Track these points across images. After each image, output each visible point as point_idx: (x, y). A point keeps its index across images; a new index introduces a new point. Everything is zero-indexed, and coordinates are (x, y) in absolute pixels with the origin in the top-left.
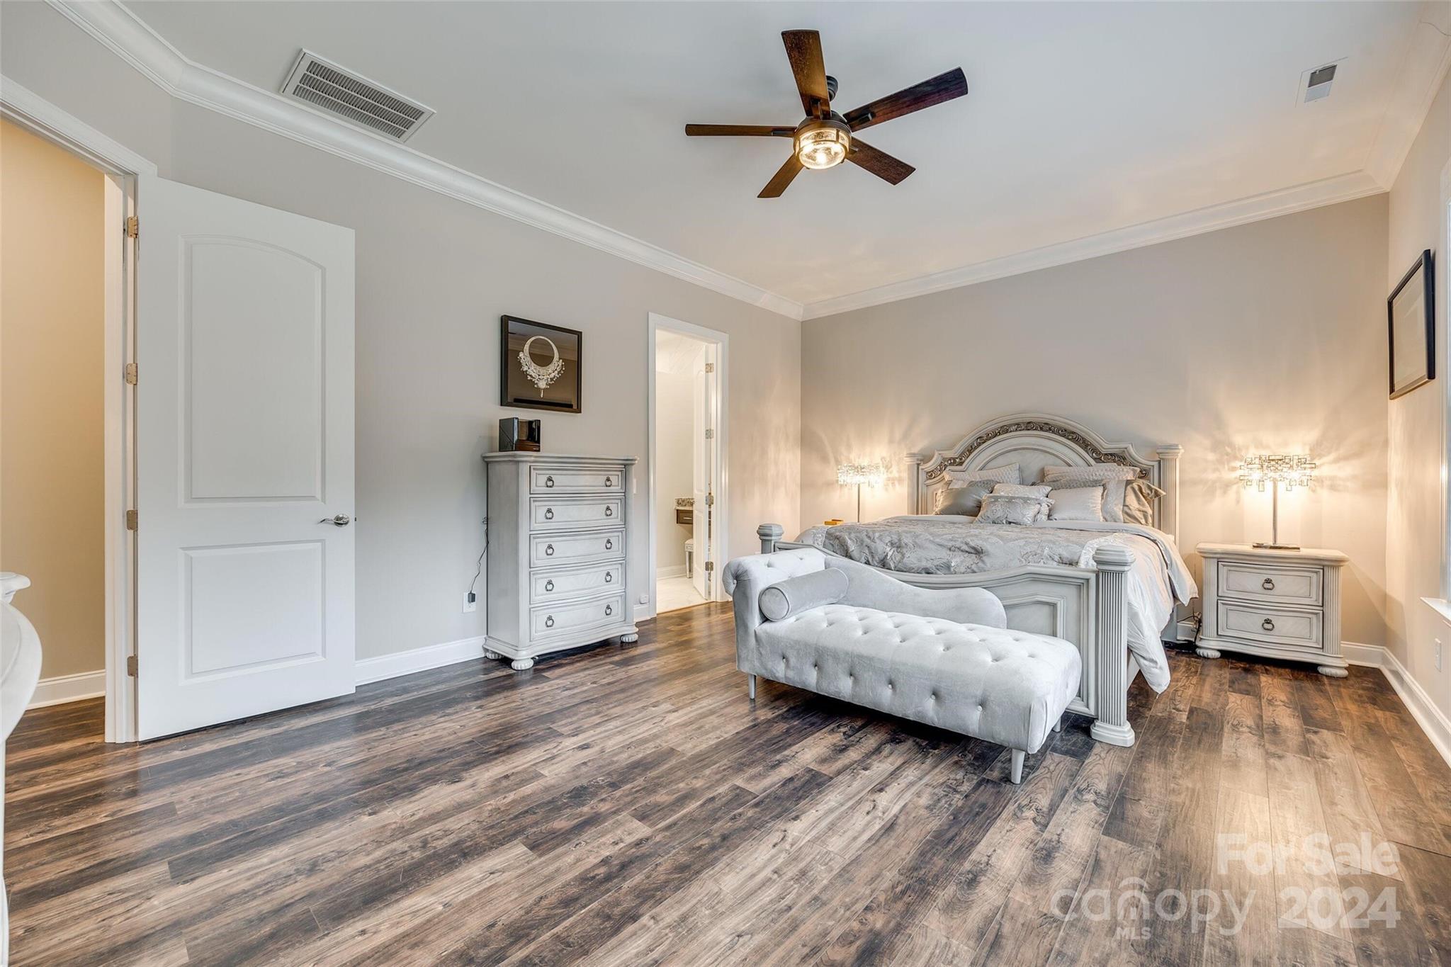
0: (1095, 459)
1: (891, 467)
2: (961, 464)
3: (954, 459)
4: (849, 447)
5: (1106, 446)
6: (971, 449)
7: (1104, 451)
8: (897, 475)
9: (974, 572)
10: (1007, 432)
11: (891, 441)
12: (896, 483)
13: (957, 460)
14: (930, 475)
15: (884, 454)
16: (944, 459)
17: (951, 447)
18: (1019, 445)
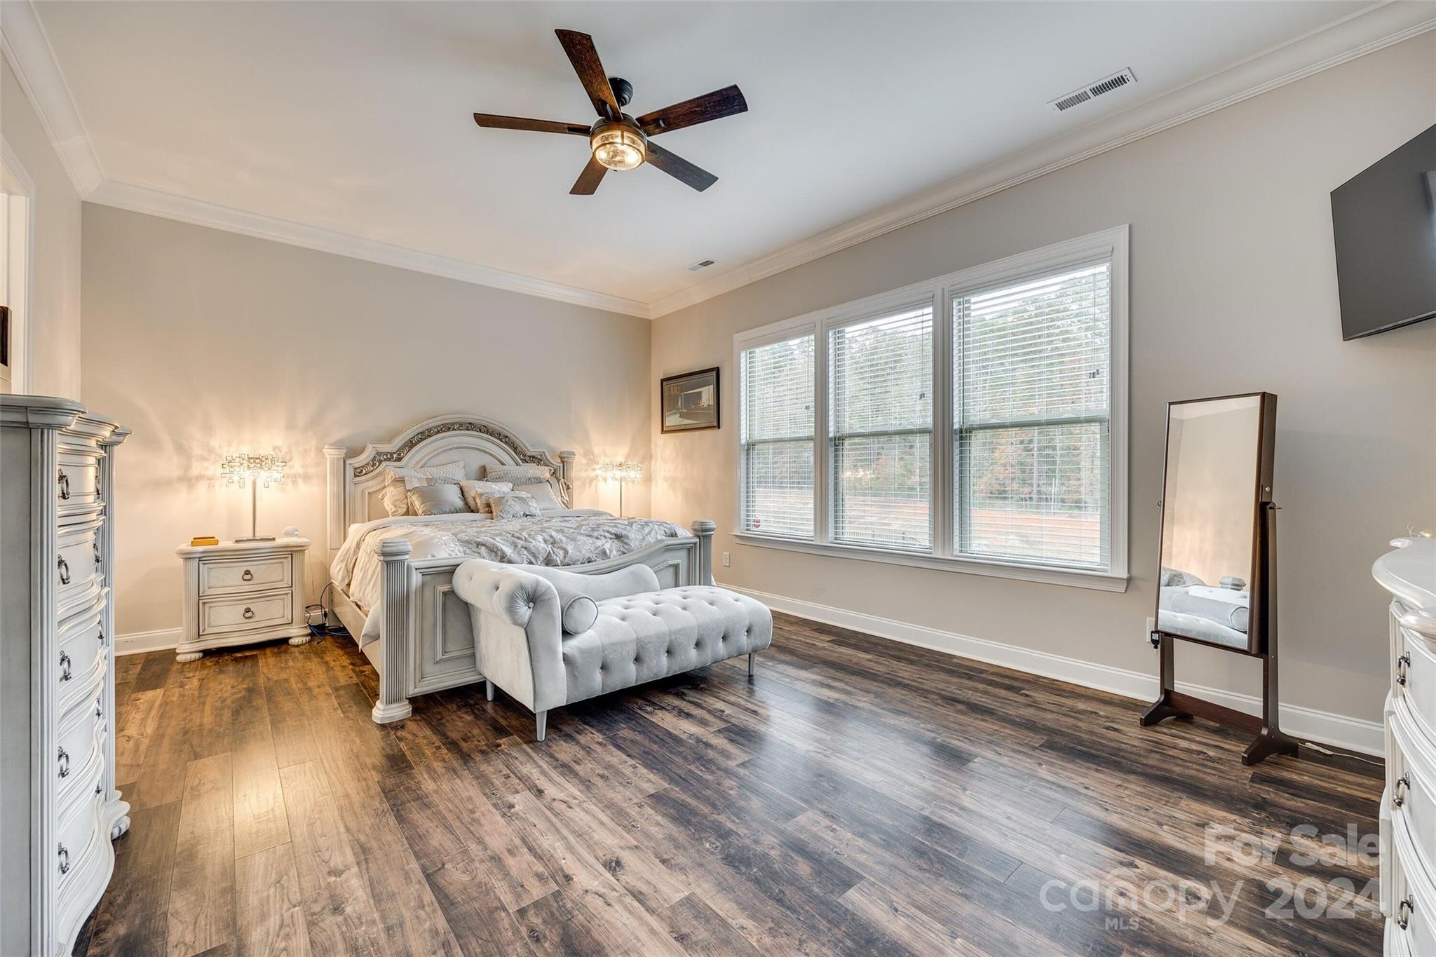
0: (521, 459)
1: (291, 460)
2: (399, 459)
3: (392, 454)
4: (208, 429)
5: (532, 450)
6: (411, 444)
7: (529, 454)
8: (301, 471)
9: (624, 553)
10: (449, 429)
11: (290, 426)
12: (300, 481)
13: (395, 456)
14: (358, 472)
15: (279, 441)
16: (379, 454)
17: (390, 439)
18: (460, 443)
